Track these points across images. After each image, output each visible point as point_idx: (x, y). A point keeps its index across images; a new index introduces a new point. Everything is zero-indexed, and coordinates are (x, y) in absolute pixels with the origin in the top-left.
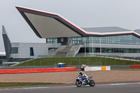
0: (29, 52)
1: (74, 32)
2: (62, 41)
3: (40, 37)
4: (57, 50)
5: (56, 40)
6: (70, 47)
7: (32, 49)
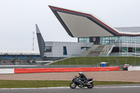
0: (62, 51)
1: (106, 31)
2: (94, 40)
3: (72, 36)
4: (90, 49)
5: (88, 40)
6: (103, 47)
7: (65, 48)
